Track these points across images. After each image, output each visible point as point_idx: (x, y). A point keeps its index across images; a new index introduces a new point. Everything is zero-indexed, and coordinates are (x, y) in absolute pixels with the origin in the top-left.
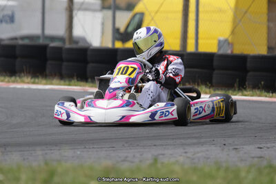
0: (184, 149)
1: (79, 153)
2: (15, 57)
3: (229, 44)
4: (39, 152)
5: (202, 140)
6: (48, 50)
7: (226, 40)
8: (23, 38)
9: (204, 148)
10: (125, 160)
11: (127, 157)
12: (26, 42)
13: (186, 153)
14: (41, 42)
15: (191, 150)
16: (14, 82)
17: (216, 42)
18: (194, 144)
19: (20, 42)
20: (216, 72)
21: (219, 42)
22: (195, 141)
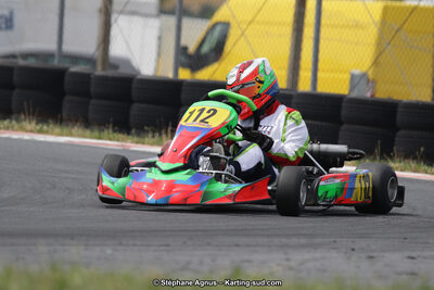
0: (286, 254)
1: (109, 251)
2: (11, 87)
3: (368, 81)
4: (42, 248)
5: (317, 240)
6: (67, 78)
7: (364, 75)
8: (26, 56)
9: (318, 254)
10: (185, 267)
11: (189, 263)
12: (31, 62)
13: (288, 260)
14: (56, 63)
15: (297, 257)
16: (7, 128)
17: (347, 77)
18: (303, 246)
19: (21, 62)
20: (344, 127)
21: (353, 77)
22: (303, 241)
